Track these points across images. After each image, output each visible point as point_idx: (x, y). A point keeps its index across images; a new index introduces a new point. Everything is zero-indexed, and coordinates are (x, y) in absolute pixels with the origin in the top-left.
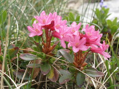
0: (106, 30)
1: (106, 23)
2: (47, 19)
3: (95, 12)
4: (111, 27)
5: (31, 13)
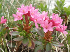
0: (63, 13)
1: (63, 9)
2: (26, 10)
3: (56, 2)
4: (67, 12)
5: (17, 4)
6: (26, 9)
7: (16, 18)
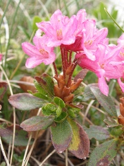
6: (68, 25)
7: (34, 58)
